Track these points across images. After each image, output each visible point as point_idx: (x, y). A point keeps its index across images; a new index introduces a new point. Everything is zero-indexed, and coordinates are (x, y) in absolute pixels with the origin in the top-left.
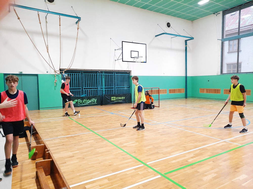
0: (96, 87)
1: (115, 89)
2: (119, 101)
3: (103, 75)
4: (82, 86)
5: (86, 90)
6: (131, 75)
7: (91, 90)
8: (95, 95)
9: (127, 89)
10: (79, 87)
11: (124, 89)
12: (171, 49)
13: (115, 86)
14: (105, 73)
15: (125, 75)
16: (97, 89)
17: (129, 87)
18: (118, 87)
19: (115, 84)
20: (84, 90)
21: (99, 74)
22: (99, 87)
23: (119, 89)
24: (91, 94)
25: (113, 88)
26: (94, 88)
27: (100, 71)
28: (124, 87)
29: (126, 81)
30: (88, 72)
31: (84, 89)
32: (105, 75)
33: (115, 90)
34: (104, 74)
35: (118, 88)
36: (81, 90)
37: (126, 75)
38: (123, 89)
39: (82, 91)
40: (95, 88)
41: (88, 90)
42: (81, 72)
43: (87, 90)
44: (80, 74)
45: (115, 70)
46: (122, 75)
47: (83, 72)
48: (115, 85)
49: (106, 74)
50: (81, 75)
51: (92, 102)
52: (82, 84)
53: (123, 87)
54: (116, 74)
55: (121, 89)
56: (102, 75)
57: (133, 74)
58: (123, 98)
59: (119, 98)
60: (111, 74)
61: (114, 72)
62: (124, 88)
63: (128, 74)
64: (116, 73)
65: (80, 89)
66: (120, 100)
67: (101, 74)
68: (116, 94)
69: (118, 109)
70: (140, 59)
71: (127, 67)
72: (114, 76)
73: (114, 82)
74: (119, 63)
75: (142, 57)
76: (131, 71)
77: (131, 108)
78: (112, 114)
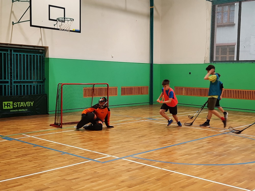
1: (11, 84)
2: (20, 110)
6: (47, 57)
9: (39, 84)
11: (31, 86)
13: (11, 78)
15: (34, 56)
17: (42, 80)
18: (19, 80)
19: (11, 73)
23: (21, 86)
25: (8, 82)
28: (32, 80)
29: (37, 69)
33: (11, 87)
35: (19, 82)
37: (37, 56)
38: (29, 84)
45: (12, 43)
46: (27, 55)
48: (11, 76)
53: (29, 80)
54: (15, 53)
55: (26, 84)
57: (51, 54)
58: (28, 104)
59: (20, 104)
61: (9, 49)
62: (32, 82)
63: (42, 53)
64: (14, 51)
66: (22, 108)
68: (14, 95)
69: (21, 128)
70: (69, 24)
71: (39, 39)
72: (9, 55)
73: (9, 69)
74: (21, 29)
75: (72, 19)
76: (48, 47)
77: (50, 125)
78: (7, 140)
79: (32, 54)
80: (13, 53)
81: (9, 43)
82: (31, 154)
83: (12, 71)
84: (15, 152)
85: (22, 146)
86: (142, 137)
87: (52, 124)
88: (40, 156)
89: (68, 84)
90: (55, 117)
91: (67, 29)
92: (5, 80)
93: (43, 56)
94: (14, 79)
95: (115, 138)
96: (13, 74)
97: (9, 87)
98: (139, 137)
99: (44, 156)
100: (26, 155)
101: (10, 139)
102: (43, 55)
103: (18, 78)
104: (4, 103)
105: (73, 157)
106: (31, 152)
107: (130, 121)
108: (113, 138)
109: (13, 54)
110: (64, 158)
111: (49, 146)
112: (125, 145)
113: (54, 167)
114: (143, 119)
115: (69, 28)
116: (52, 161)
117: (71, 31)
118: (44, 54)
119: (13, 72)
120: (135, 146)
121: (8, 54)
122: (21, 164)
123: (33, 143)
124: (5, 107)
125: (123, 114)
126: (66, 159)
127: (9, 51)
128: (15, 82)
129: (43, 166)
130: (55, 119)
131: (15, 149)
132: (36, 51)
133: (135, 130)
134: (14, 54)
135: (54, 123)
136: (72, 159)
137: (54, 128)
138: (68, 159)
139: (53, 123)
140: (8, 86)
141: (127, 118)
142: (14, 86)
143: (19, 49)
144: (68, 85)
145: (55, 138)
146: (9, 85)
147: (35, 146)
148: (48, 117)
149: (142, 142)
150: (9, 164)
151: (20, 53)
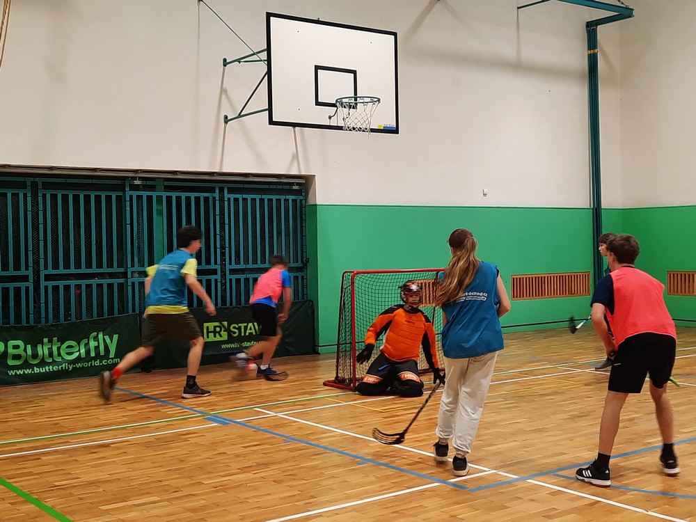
0: (115, 269)
1: (223, 276)
2: (245, 344)
3: (159, 199)
4: (36, 262)
5: (61, 284)
6: (311, 202)
7: (89, 287)
8: (111, 311)
10: (17, 267)
12: (518, 67)
13: (223, 260)
14: (167, 188)
15: (279, 201)
16: (122, 280)
17: (299, 264)
18: (242, 266)
19: (223, 247)
20: (46, 287)
21: (135, 194)
22: (133, 266)
24: (90, 308)
25: (215, 272)
26: (102, 276)
27: (140, 178)
29: (287, 235)
30: (69, 181)
31: (48, 278)
32: (169, 199)
33: (223, 285)
34: (164, 195)
35: (242, 271)
36: (30, 285)
37: (287, 200)
39: (37, 288)
40: (112, 275)
41: (72, 283)
42: (29, 180)
43: (67, 288)
44: (21, 196)
45: (225, 170)
46: (262, 200)
47: (40, 181)
48: (223, 254)
49: (174, 195)
50: (29, 199)
51: (93, 354)
52: (36, 253)
54: (232, 196)
56: (150, 198)
57: (322, 195)
59: (246, 328)
60: (202, 195)
61: (217, 186)
63: (298, 192)
64: (231, 191)
65: (25, 278)
67: (145, 194)
68: (231, 304)
69: (251, 393)
70: (368, 111)
71: (290, 158)
72: (217, 202)
73: (218, 237)
74: (246, 132)
75: (376, 100)
76: (314, 176)
77: (325, 384)
78: (217, 422)
79: (274, 197)
80: (227, 196)
81: (217, 170)
82: (280, 462)
83: (225, 242)
84: (238, 456)
85: (254, 440)
86: (581, 416)
87: (329, 381)
88: (303, 467)
89: (368, 273)
90: (338, 362)
91: (364, 127)
92: (208, 267)
93: (301, 200)
94: (230, 264)
95: (503, 420)
96: (227, 250)
97: (219, 284)
98: (573, 418)
99: (313, 468)
100: (266, 465)
101: (223, 422)
102: (301, 198)
103: (239, 259)
104: (206, 325)
105: (390, 472)
106: (279, 456)
107: (543, 372)
108: (497, 421)
109: (226, 199)
110: (368, 476)
111: (324, 442)
112: (532, 439)
113: (342, 500)
114: (578, 367)
115: (367, 122)
116: (334, 484)
117: (373, 130)
118: (303, 194)
119: (227, 245)
120: (562, 443)
121: (214, 198)
122: (255, 488)
123: (282, 431)
124: (208, 337)
125: (520, 352)
126: (372, 479)
127: (217, 191)
128: (232, 271)
129: (313, 497)
130: (337, 367)
131: (238, 449)
132: (285, 187)
133: (557, 398)
134: (229, 199)
135: (334, 379)
136: (387, 477)
137: (336, 392)
138: (377, 478)
139: (332, 377)
140: (216, 280)
141: (532, 362)
142: (231, 280)
143: (241, 186)
144: (369, 275)
145: (339, 420)
146: (219, 280)
147: (289, 439)
148: (317, 362)
149: (581, 433)
150: (224, 488)
151: (245, 196)
